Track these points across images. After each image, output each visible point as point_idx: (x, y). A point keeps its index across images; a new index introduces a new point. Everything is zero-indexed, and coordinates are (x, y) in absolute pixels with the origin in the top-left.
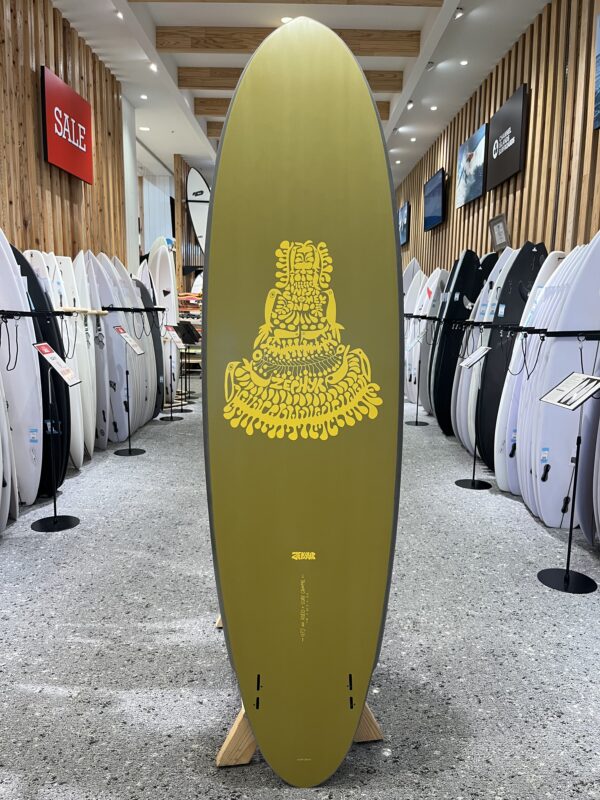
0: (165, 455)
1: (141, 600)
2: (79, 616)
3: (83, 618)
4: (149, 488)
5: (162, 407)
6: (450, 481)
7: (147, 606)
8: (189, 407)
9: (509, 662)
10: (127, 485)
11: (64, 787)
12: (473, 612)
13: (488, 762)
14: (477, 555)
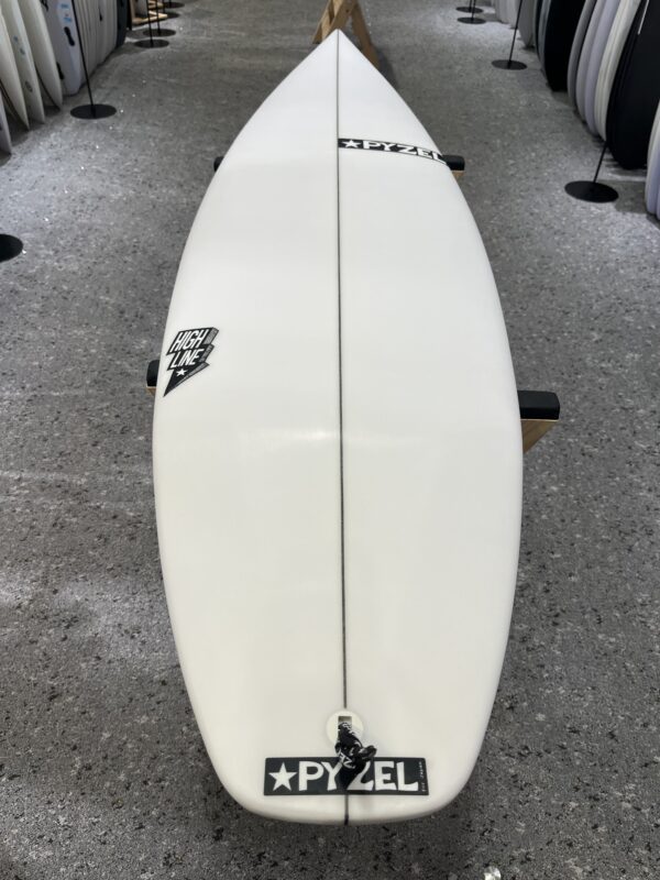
0: (138, 123)
1: (112, 421)
2: (25, 449)
3: (30, 453)
4: (118, 193)
5: (130, 25)
6: (557, 185)
7: (122, 432)
8: (172, 24)
9: (640, 544)
10: (84, 186)
11: (15, 784)
12: (589, 448)
13: (612, 735)
14: (596, 336)
